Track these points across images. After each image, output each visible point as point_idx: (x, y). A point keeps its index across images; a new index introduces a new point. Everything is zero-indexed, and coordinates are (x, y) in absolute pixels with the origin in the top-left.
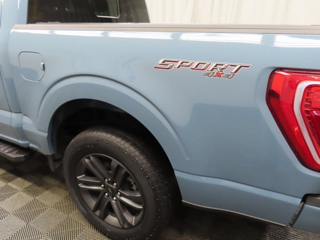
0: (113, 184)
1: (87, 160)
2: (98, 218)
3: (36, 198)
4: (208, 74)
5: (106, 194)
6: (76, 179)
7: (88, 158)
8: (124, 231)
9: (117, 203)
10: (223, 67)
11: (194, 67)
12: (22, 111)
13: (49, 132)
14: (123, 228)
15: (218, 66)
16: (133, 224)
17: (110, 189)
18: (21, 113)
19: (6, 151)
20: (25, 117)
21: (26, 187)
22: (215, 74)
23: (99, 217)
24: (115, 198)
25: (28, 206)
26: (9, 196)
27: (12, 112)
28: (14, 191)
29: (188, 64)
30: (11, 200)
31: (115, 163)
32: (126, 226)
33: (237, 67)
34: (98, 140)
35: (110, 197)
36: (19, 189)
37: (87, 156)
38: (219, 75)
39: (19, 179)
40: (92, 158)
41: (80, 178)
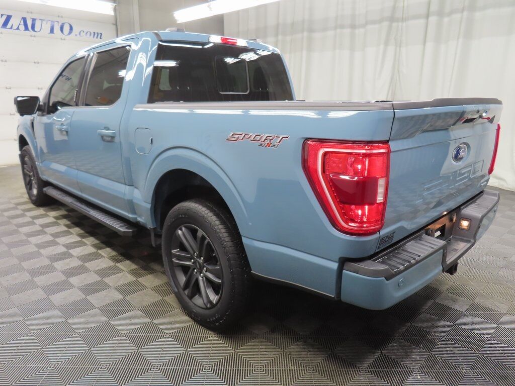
0: (200, 258)
1: (180, 232)
2: (187, 298)
3: (138, 279)
4: (261, 145)
5: (195, 270)
6: (171, 253)
7: (181, 229)
8: (207, 312)
9: (203, 280)
10: (271, 138)
11: (252, 139)
12: (134, 184)
13: (152, 204)
14: (207, 309)
15: (268, 137)
16: (214, 302)
17: (198, 264)
18: (133, 186)
19: (117, 226)
20: (136, 190)
21: (132, 269)
22: (266, 145)
23: (188, 296)
24: (202, 274)
25: (129, 284)
26: (114, 274)
27: (126, 185)
28: (120, 271)
29: (248, 136)
30: (116, 277)
31: (200, 233)
32: (208, 306)
33: (280, 138)
34: (188, 210)
35: (198, 273)
36: (125, 269)
37: (179, 227)
38: (268, 145)
39: (128, 262)
40: (183, 228)
41: (176, 252)
